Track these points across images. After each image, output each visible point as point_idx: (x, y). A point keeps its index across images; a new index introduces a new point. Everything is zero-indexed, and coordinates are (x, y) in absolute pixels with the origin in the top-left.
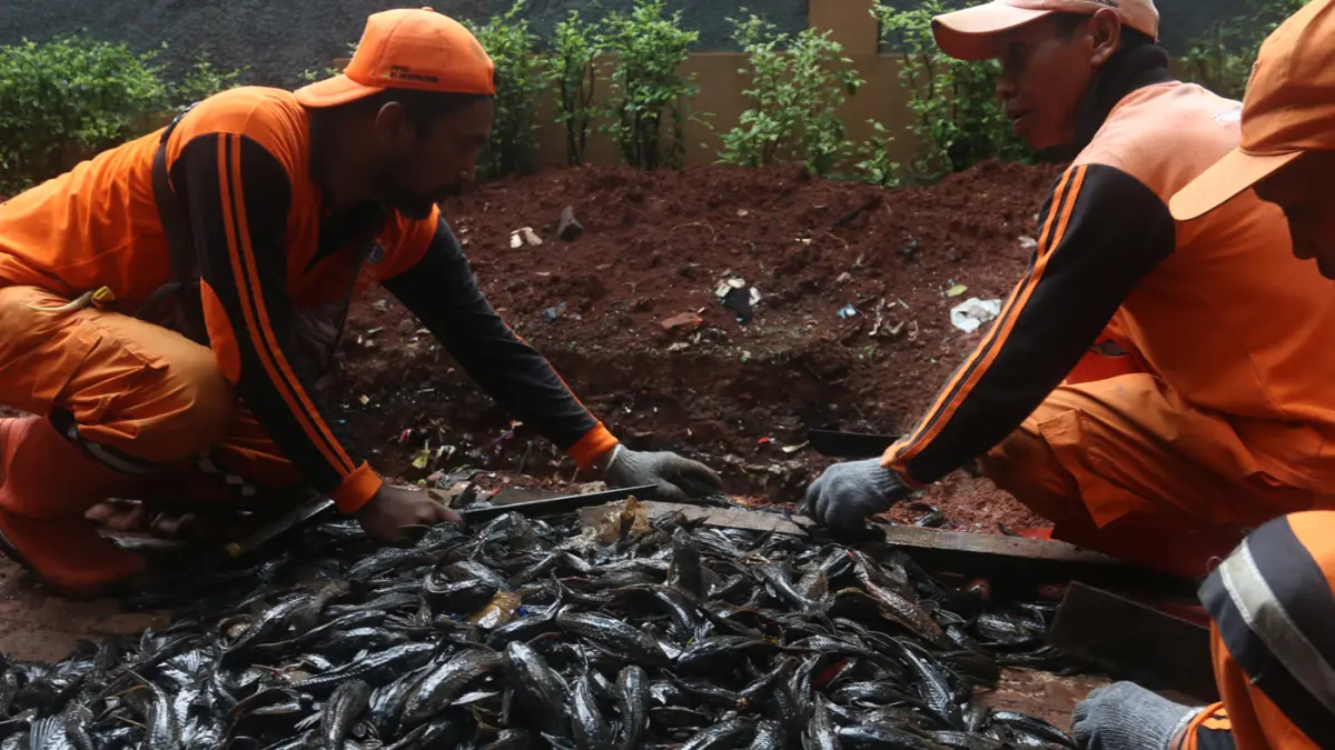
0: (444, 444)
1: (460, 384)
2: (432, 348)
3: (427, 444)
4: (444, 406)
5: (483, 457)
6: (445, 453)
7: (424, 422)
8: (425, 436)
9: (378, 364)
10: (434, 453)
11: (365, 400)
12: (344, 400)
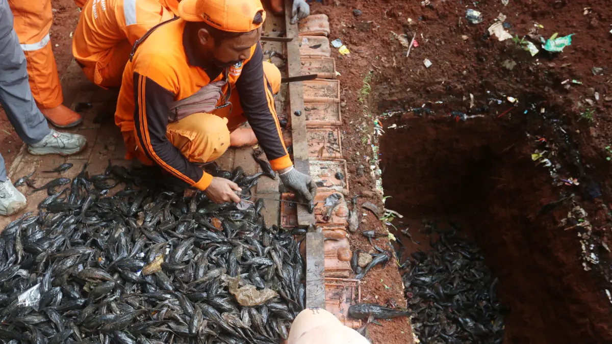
0: (549, 159)
1: (575, 141)
2: (582, 114)
3: (543, 152)
4: (563, 144)
5: (555, 180)
6: (545, 163)
7: (551, 143)
8: (547, 149)
9: (560, 99)
10: (543, 158)
11: (543, 111)
12: (535, 104)
